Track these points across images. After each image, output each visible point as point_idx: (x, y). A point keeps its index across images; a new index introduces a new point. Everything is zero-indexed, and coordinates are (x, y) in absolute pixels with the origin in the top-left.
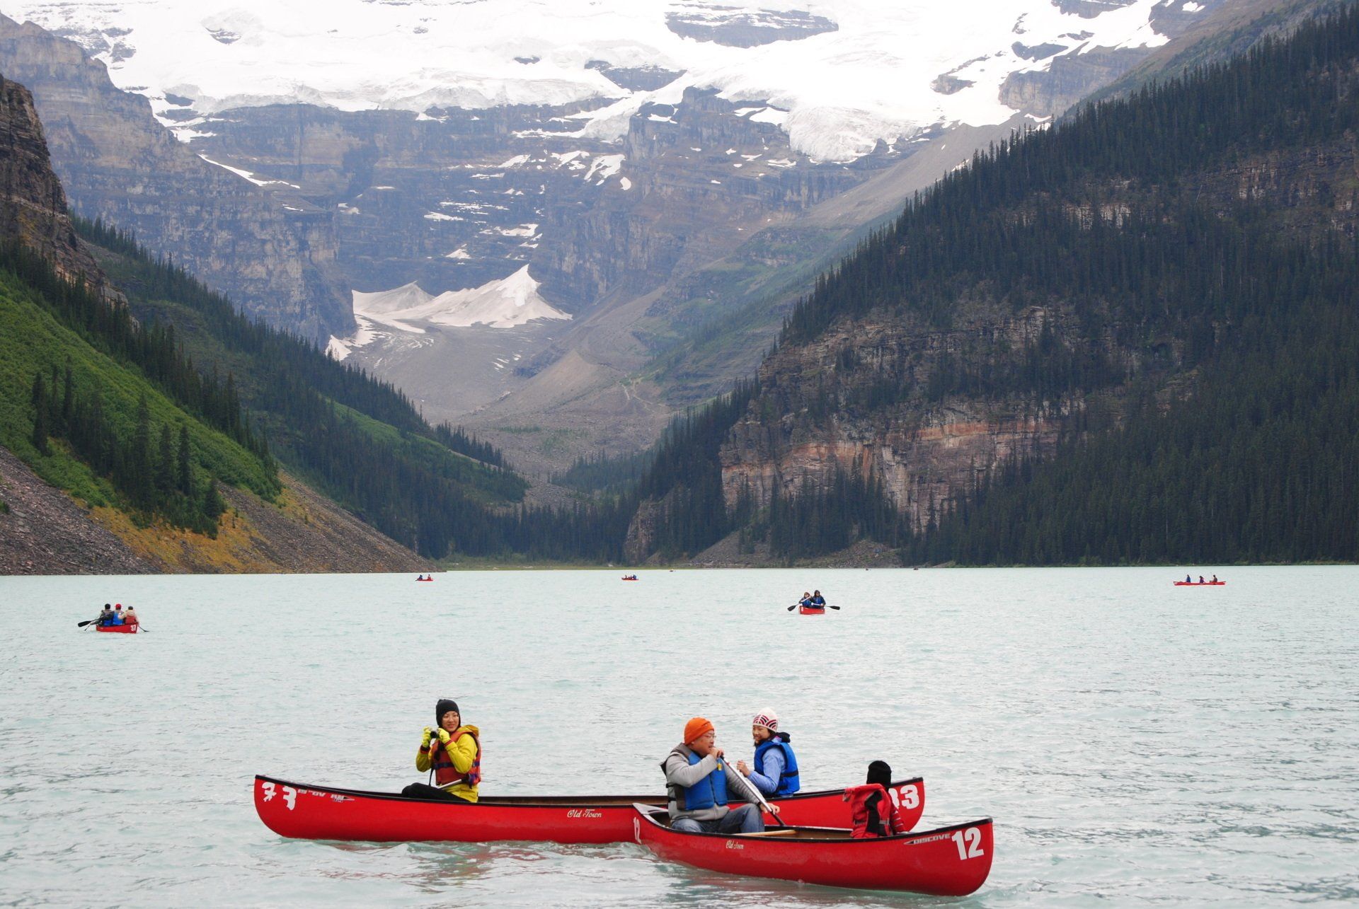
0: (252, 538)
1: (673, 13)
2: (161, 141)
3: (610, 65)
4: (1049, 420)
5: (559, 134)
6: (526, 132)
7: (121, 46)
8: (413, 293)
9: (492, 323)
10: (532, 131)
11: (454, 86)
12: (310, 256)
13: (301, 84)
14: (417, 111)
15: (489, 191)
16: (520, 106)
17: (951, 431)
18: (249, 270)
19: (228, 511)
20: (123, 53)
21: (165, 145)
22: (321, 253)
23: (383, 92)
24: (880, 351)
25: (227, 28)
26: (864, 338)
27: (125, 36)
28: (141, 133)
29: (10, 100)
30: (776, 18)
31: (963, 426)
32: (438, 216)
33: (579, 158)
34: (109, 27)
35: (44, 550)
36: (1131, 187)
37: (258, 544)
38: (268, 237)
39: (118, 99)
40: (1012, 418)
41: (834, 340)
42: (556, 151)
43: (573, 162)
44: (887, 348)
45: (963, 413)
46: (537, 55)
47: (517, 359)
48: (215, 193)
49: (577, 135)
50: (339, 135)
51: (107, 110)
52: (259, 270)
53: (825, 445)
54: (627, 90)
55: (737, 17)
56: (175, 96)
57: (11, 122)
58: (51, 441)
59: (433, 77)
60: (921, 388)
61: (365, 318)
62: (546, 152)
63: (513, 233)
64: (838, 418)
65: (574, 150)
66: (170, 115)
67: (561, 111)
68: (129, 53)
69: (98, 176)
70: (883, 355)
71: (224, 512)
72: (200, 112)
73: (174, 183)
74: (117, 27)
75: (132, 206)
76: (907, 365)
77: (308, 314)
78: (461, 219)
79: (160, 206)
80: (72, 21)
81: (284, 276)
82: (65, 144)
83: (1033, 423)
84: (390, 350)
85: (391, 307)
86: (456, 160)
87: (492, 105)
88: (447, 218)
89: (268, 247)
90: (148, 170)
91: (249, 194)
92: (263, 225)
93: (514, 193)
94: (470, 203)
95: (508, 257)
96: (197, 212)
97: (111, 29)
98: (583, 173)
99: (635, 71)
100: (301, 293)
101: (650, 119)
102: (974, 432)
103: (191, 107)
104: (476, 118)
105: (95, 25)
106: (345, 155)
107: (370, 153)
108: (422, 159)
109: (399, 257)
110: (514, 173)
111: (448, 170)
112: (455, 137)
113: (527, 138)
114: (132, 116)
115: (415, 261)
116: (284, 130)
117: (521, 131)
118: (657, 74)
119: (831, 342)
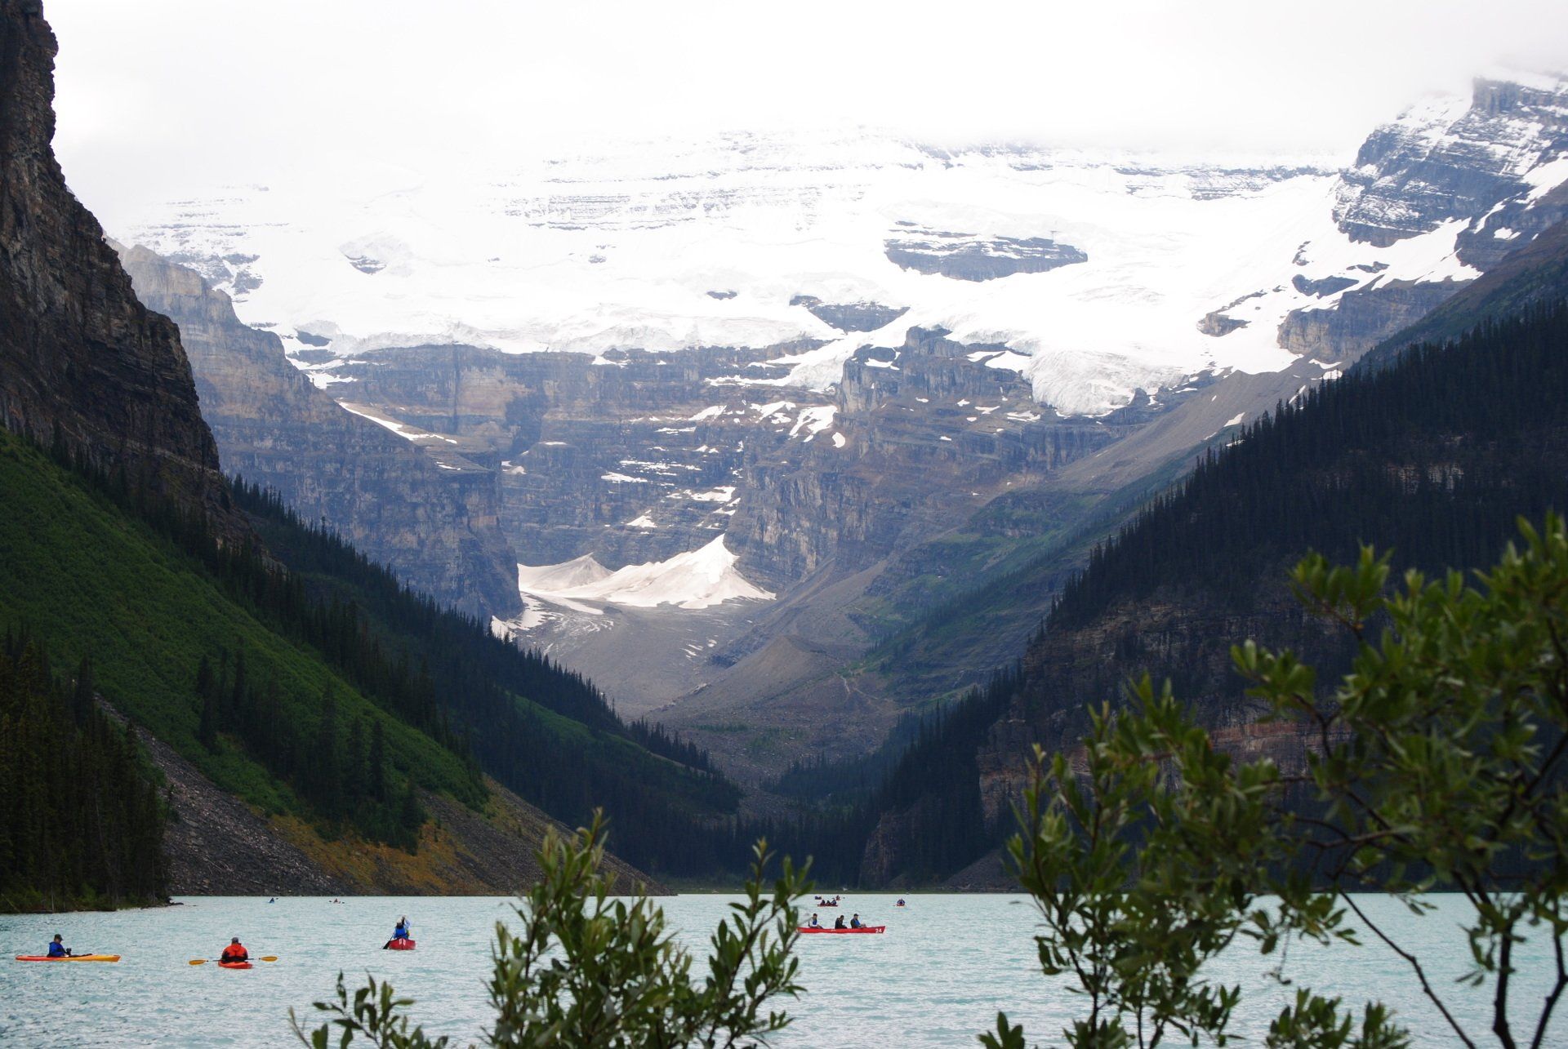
0: (457, 854)
1: (893, 240)
2: (295, 387)
3: (820, 301)
5: (760, 382)
6: (721, 379)
7: (245, 275)
8: (588, 567)
9: (682, 603)
10: (728, 378)
11: (636, 325)
13: (456, 322)
14: (592, 354)
15: (678, 448)
16: (714, 348)
17: (1252, 732)
18: (397, 539)
19: (428, 821)
20: (247, 283)
21: (298, 392)
22: (481, 519)
23: (554, 330)
24: (1168, 637)
25: (370, 255)
26: (1149, 621)
27: (250, 264)
28: (272, 378)
29: (153, 335)
30: (1014, 246)
31: (1267, 725)
32: (617, 477)
33: (783, 410)
34: (232, 253)
35: (222, 866)
36: (1463, 443)
37: (464, 861)
38: (420, 500)
39: (244, 338)
41: (1113, 623)
42: (756, 401)
43: (776, 415)
44: (1176, 633)
45: (1266, 710)
46: (735, 291)
47: (711, 645)
48: (357, 448)
49: (780, 383)
50: (501, 382)
51: (231, 350)
52: (410, 540)
54: (839, 332)
55: (969, 245)
56: (308, 334)
57: (153, 361)
58: (220, 737)
59: (611, 314)
60: (1217, 680)
61: (531, 596)
62: (744, 402)
63: (706, 497)
65: (777, 401)
66: (303, 356)
67: (762, 354)
68: (255, 283)
69: (220, 428)
70: (1171, 642)
71: (424, 822)
72: (337, 354)
73: (309, 436)
74: (240, 253)
75: (260, 463)
76: (1199, 654)
77: (466, 591)
78: (645, 481)
79: (293, 462)
80: (188, 246)
81: (439, 545)
84: (563, 633)
85: (562, 583)
86: (638, 412)
87: (681, 347)
88: (628, 479)
89: (420, 512)
90: (279, 420)
91: (398, 450)
92: (414, 486)
93: (708, 450)
94: (655, 460)
95: (700, 525)
96: (336, 470)
97: (233, 256)
98: (788, 427)
99: (849, 308)
100: (458, 566)
101: (868, 364)
102: (1279, 733)
103: (327, 347)
104: (662, 363)
105: (215, 250)
106: (508, 405)
107: (538, 402)
108: (599, 409)
109: (571, 525)
110: (707, 428)
111: (630, 423)
112: (637, 385)
113: (723, 387)
114: (260, 357)
115: (590, 530)
116: (437, 375)
117: (715, 378)
118: (875, 312)
119: (1110, 626)
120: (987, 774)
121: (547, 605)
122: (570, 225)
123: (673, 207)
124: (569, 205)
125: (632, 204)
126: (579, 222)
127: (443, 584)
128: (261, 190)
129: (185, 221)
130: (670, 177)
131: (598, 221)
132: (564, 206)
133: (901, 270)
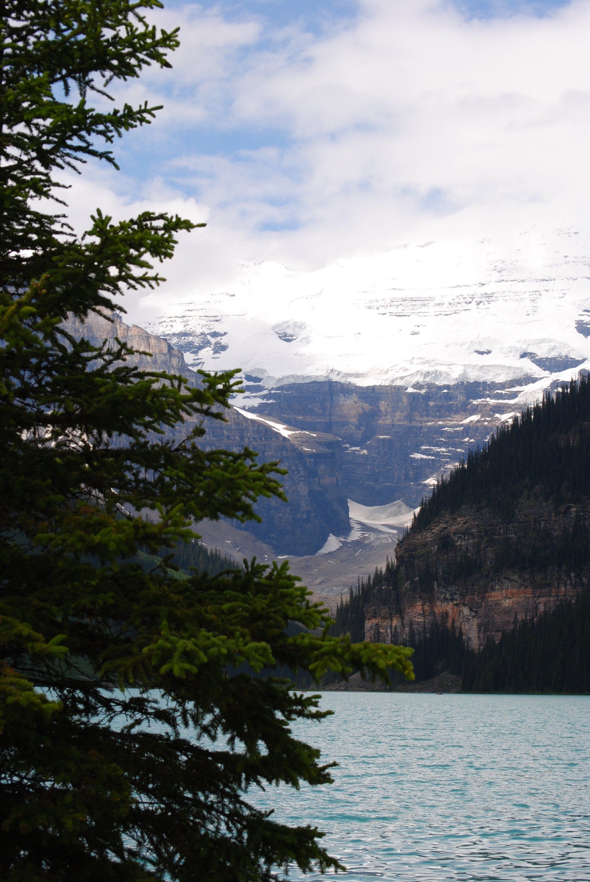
1: (580, 321)
3: (537, 355)
4: (574, 586)
6: (479, 400)
7: (219, 344)
10: (483, 399)
11: (431, 369)
12: (319, 481)
13: (331, 368)
14: (406, 386)
15: (453, 439)
16: (476, 382)
17: (507, 594)
20: (220, 348)
22: (327, 479)
23: (386, 373)
24: (467, 537)
25: (289, 332)
26: (457, 527)
27: (222, 337)
31: (515, 591)
32: (418, 456)
34: (213, 331)
40: (549, 585)
41: (437, 528)
42: (497, 412)
43: (508, 420)
44: (470, 534)
45: (515, 581)
46: (490, 349)
48: (251, 439)
49: (512, 402)
50: (356, 402)
53: (428, 604)
54: (547, 372)
56: (252, 376)
59: (418, 364)
60: (491, 563)
62: (491, 413)
64: (437, 585)
65: (510, 412)
66: (247, 388)
67: (503, 386)
68: (224, 348)
70: (468, 539)
72: (266, 387)
73: (225, 432)
74: (217, 331)
77: (312, 519)
78: (433, 458)
80: (188, 328)
83: (563, 589)
84: (368, 544)
85: (383, 516)
86: (431, 419)
87: (456, 382)
88: (424, 457)
91: (273, 439)
93: (469, 440)
94: (440, 446)
97: (213, 333)
99: (554, 359)
100: (308, 505)
102: (521, 595)
103: (261, 383)
104: (445, 391)
105: (203, 329)
106: (360, 415)
107: (375, 414)
108: (409, 418)
109: (392, 483)
110: (469, 427)
111: (426, 426)
112: (431, 404)
113: (480, 404)
116: (320, 399)
117: (476, 400)
118: (567, 361)
119: (436, 530)
121: (365, 528)
122: (401, 314)
123: (458, 303)
124: (400, 303)
125: (436, 302)
126: (406, 312)
127: (298, 516)
128: (230, 296)
129: (188, 313)
130: (458, 286)
131: (416, 311)
132: (398, 303)
133: (584, 338)
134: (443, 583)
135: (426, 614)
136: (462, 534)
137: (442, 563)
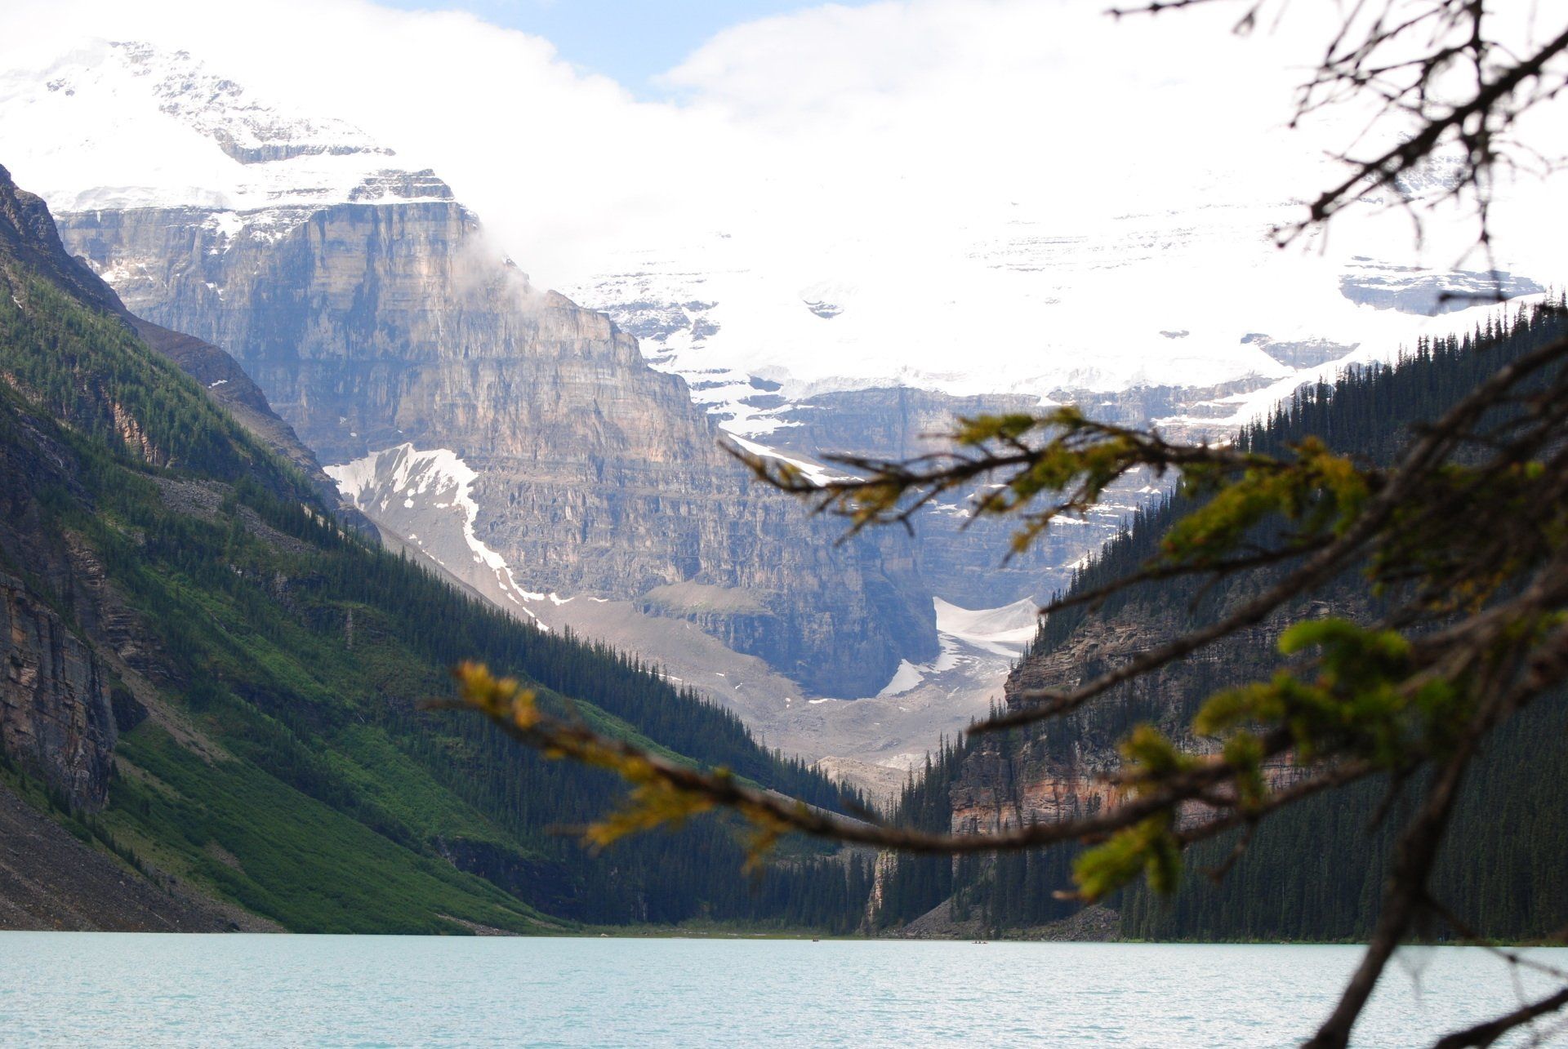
1: (1348, 276)
3: (1270, 339)
5: (1206, 421)
6: (1168, 419)
7: (703, 322)
8: (1027, 611)
10: (1175, 418)
11: (1081, 364)
13: (903, 364)
14: (1037, 395)
15: (1123, 489)
16: (1162, 388)
18: (798, 581)
20: (705, 330)
22: (896, 562)
25: (828, 301)
26: (1115, 643)
27: (709, 311)
28: (678, 421)
30: (1470, 279)
31: (1218, 757)
32: (1059, 520)
34: (691, 300)
38: (822, 542)
39: (651, 381)
41: (1080, 647)
46: (1188, 330)
48: (760, 491)
49: (1227, 422)
50: (947, 425)
51: (638, 394)
52: (811, 582)
53: (1063, 782)
54: (1290, 368)
55: (1424, 279)
56: (760, 379)
59: (1057, 356)
60: (1175, 708)
61: (956, 640)
64: (1081, 748)
66: (754, 402)
67: (1210, 394)
69: (627, 472)
72: (787, 398)
73: (714, 480)
74: (700, 301)
75: (665, 506)
77: (871, 634)
78: (1087, 523)
79: (696, 505)
80: (648, 294)
81: (841, 588)
82: (590, 433)
84: (969, 679)
85: (997, 627)
87: (1127, 387)
88: (1071, 521)
89: (822, 554)
90: (685, 463)
92: (816, 528)
93: (1150, 491)
94: (1099, 503)
96: (739, 513)
97: (693, 303)
99: (1300, 345)
100: (862, 608)
103: (778, 393)
104: (1108, 403)
105: (674, 297)
109: (1013, 568)
113: (1170, 427)
114: (665, 401)
115: (1031, 573)
116: (883, 419)
117: (1162, 418)
118: (1325, 349)
119: (1078, 650)
120: (959, 810)
121: (965, 648)
122: (1026, 267)
123: (1130, 246)
124: (1026, 247)
125: (1090, 244)
126: (1038, 263)
127: (845, 627)
128: (723, 237)
129: (647, 269)
130: (1129, 216)
131: (1055, 261)
132: (1022, 248)
133: (1355, 305)
134: (1090, 744)
135: (1060, 800)
136: (1125, 656)
137: (1090, 710)
